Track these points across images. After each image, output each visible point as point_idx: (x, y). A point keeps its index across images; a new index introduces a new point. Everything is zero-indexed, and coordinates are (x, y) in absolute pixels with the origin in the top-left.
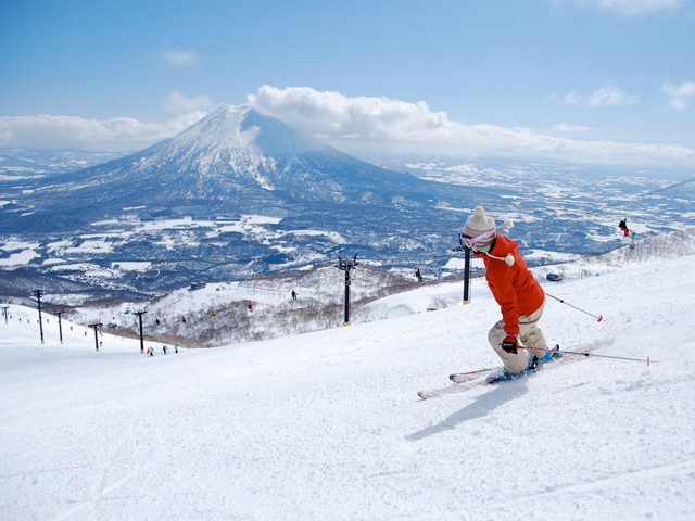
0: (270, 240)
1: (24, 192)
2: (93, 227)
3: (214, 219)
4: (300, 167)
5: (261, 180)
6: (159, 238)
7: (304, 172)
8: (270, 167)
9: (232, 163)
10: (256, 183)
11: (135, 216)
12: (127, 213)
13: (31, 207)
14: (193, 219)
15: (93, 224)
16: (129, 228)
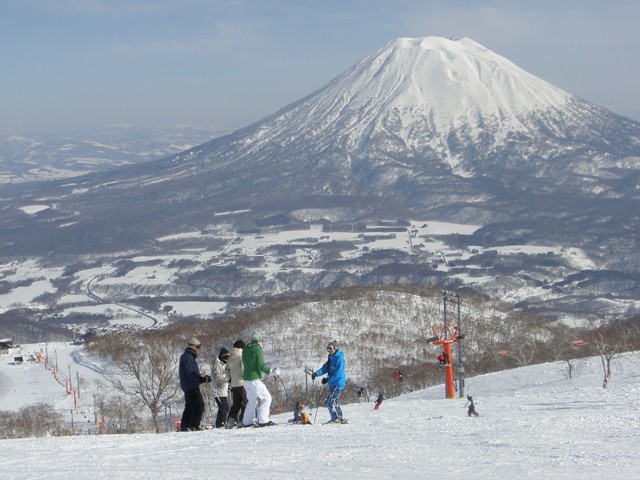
0: (451, 264)
1: (75, 191)
2: (158, 243)
3: (361, 228)
4: (522, 137)
5: (452, 161)
6: (258, 261)
7: (530, 144)
8: (468, 138)
9: (403, 134)
10: (444, 166)
11: (230, 226)
12: (219, 220)
13: (77, 213)
14: (326, 229)
15: (161, 239)
16: (216, 245)
